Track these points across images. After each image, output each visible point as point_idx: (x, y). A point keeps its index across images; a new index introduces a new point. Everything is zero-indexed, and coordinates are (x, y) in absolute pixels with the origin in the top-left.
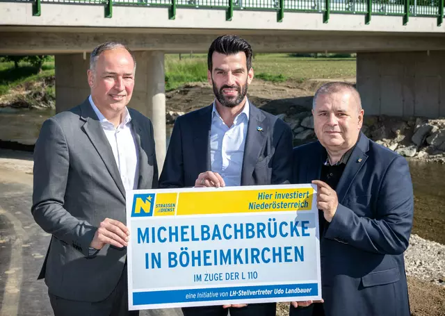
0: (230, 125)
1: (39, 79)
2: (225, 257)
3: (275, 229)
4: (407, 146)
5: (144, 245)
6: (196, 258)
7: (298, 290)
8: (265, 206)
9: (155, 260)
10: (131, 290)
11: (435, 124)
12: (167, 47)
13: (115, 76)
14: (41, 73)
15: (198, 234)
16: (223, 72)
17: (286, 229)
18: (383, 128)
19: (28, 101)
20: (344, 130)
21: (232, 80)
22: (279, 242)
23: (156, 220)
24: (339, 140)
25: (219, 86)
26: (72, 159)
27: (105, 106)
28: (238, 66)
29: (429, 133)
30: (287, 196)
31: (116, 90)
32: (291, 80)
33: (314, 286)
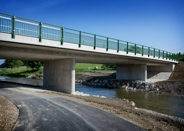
1: (38, 72)
4: (131, 87)
11: (137, 82)
14: (39, 71)
18: (124, 83)
29: (136, 84)
32: (97, 72)
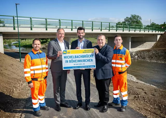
0: (81, 42)
2: (79, 61)
3: (87, 56)
5: (65, 59)
6: (74, 61)
7: (92, 66)
8: (86, 52)
9: (67, 62)
10: (63, 67)
12: (71, 36)
13: (61, 34)
15: (74, 57)
16: (80, 33)
17: (89, 56)
19: (45, 48)
20: (102, 43)
21: (81, 34)
22: (88, 58)
23: (67, 55)
24: (101, 45)
25: (79, 35)
26: (53, 48)
27: (59, 39)
28: (82, 32)
30: (89, 50)
31: (61, 36)
32: (95, 43)
33: (94, 66)
